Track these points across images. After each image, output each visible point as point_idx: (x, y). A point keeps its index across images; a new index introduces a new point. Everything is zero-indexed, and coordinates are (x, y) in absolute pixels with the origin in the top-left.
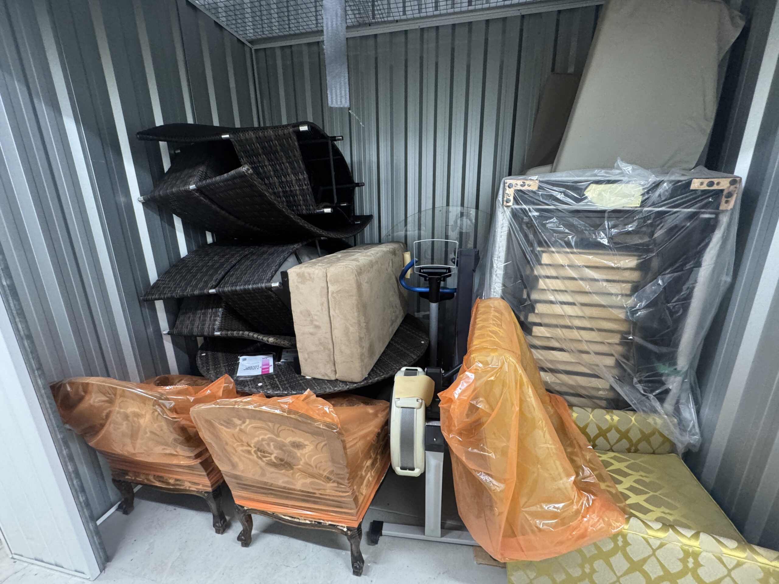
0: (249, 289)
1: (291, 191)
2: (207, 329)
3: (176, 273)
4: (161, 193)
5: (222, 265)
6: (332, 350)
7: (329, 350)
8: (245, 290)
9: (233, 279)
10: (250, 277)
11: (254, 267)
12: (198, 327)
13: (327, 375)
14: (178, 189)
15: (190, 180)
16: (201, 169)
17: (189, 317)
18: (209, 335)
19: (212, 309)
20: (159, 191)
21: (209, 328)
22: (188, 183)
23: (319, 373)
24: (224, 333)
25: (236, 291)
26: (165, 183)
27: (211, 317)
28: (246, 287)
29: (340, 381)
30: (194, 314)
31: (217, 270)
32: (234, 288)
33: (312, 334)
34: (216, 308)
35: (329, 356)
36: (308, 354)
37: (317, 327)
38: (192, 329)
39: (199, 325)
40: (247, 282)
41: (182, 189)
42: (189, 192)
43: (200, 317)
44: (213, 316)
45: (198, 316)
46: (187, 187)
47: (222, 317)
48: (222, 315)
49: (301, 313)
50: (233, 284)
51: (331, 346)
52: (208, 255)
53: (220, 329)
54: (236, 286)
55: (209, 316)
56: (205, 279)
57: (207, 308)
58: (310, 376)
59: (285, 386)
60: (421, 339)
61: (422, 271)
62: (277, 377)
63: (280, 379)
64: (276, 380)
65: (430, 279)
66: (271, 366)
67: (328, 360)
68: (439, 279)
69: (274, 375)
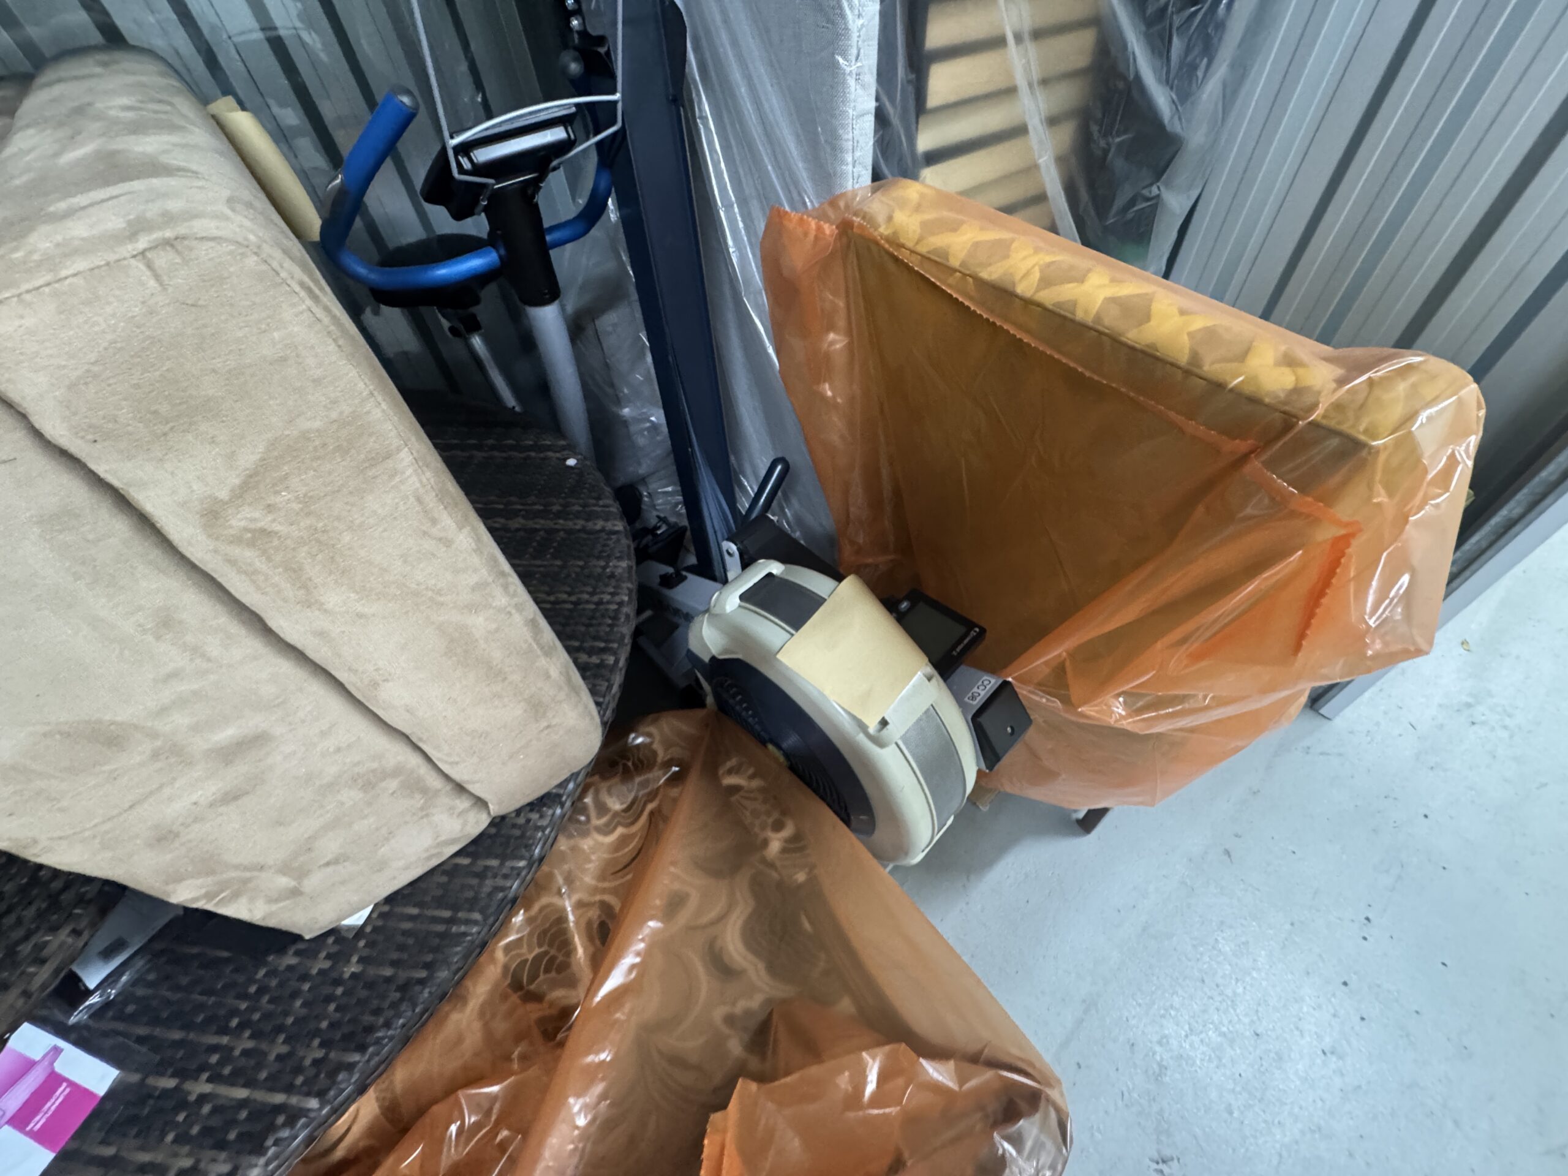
59: (298, 1070)
60: (550, 454)
61: (466, 164)
62: (183, 1074)
63: (221, 1063)
64: (207, 1088)
65: (496, 197)
66: (56, 1051)
67: (418, 801)
68: (534, 185)
69: (151, 1081)
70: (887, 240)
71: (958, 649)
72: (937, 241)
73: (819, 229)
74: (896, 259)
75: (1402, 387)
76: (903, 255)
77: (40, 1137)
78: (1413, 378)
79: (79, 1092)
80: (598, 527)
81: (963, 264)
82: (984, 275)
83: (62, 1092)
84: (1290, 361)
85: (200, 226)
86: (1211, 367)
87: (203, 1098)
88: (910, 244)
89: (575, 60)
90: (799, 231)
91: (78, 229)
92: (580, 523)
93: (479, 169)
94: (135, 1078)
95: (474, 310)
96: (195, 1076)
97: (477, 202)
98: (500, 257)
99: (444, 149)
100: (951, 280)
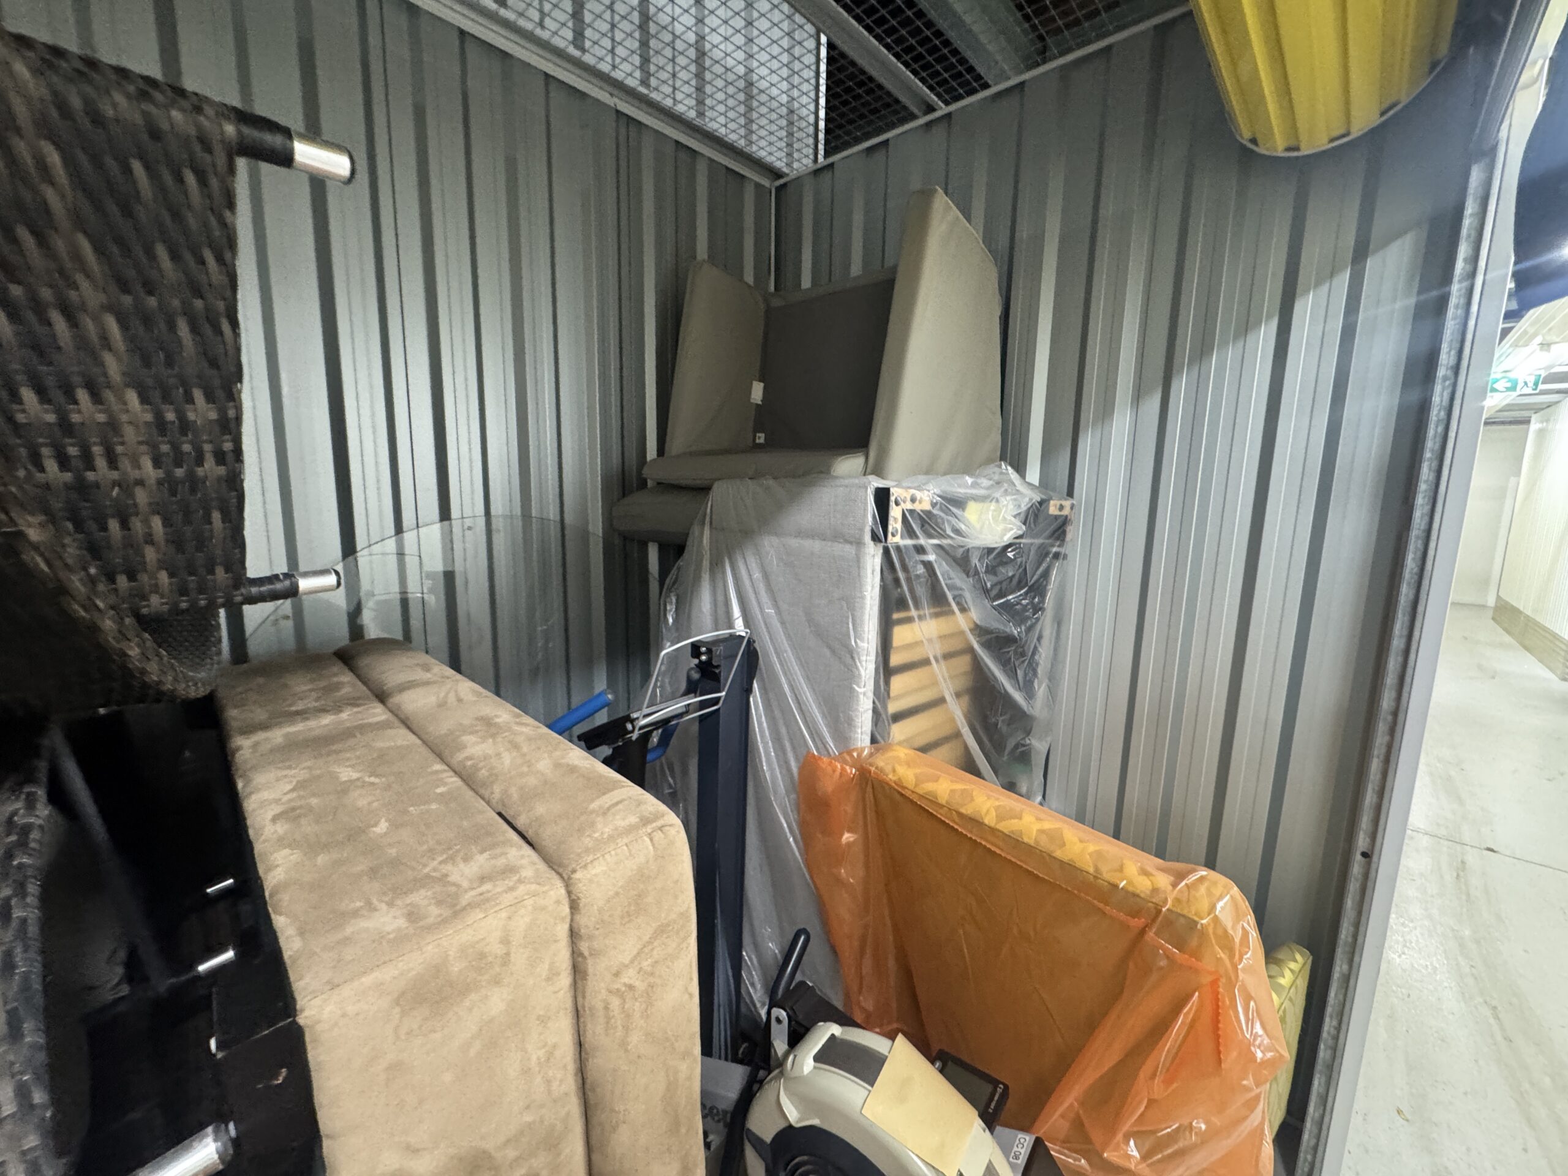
61: (630, 728)
70: (895, 782)
71: (993, 1106)
72: (929, 787)
73: (843, 769)
74: (902, 795)
75: (1203, 889)
76: (908, 794)
78: (1206, 884)
81: (947, 802)
82: (963, 811)
84: (1144, 872)
86: (1108, 875)
88: (911, 787)
89: (696, 672)
90: (829, 769)
100: (941, 811)
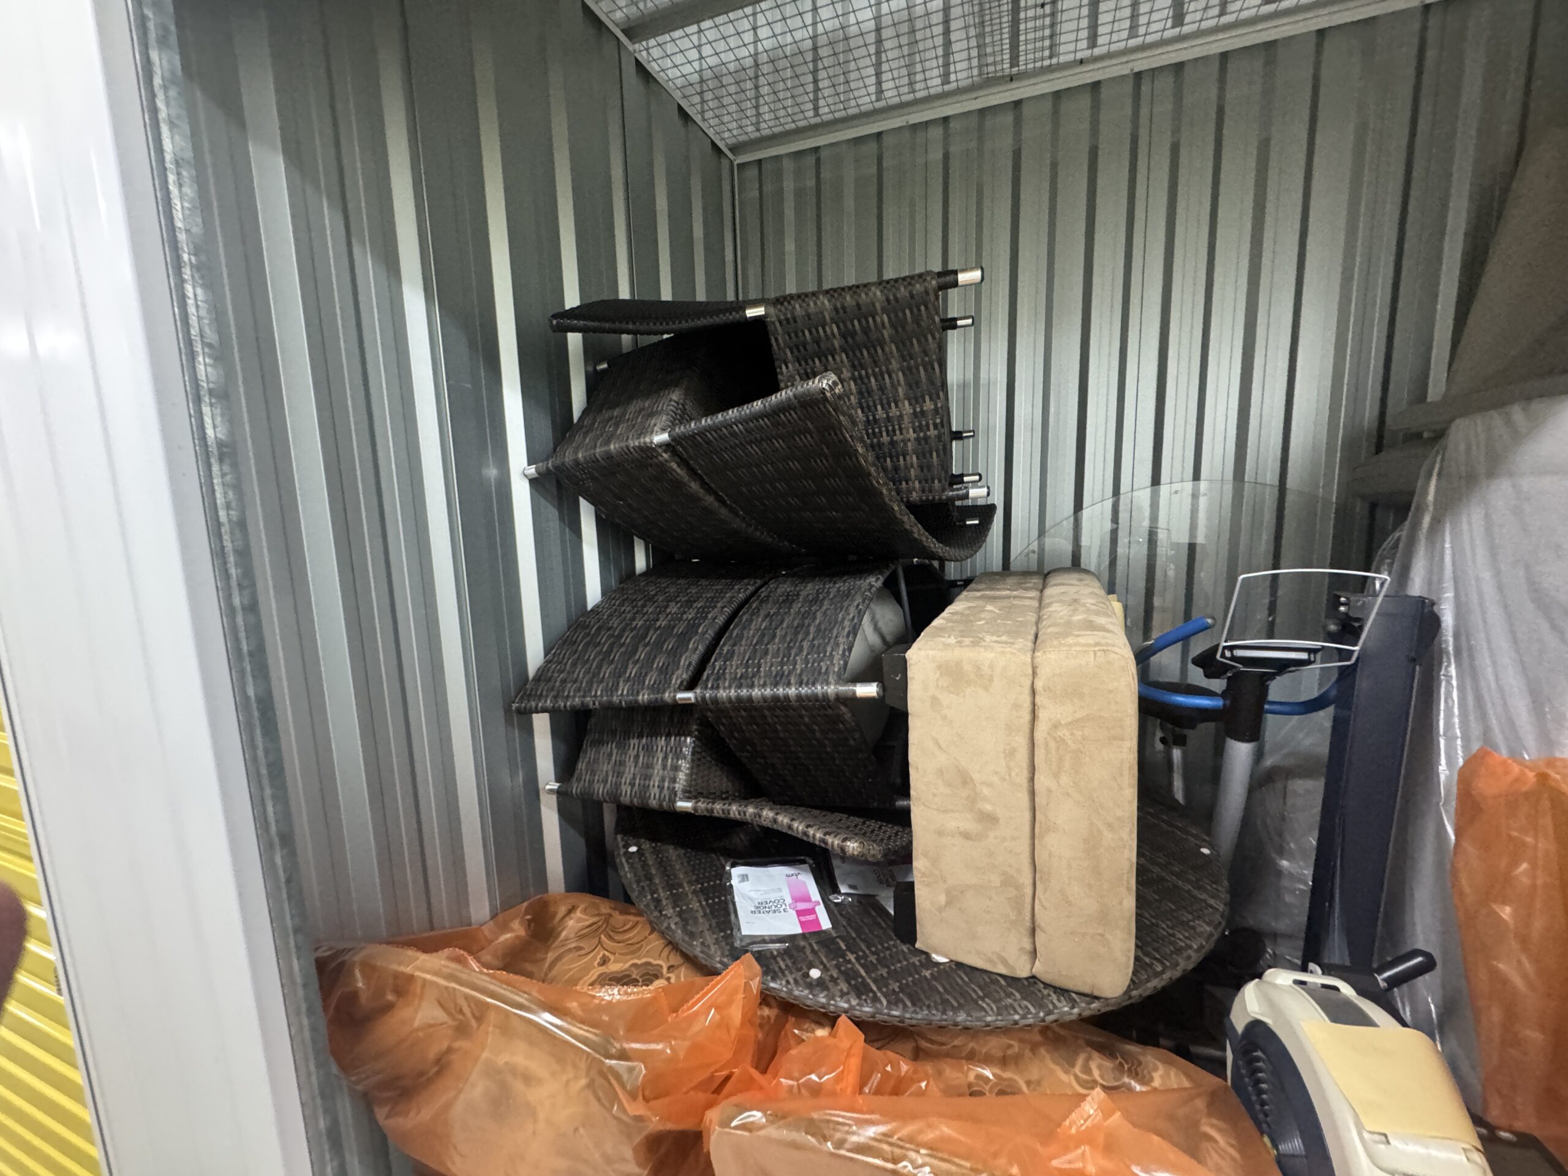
0: (787, 698)
1: (892, 443)
2: (656, 790)
3: (587, 645)
4: (580, 455)
5: (692, 628)
6: (1029, 891)
7: (1019, 887)
8: (776, 699)
9: (735, 667)
10: (782, 664)
11: (784, 637)
12: (632, 785)
13: (1005, 962)
14: (623, 444)
15: (653, 422)
16: (674, 397)
17: (611, 754)
18: (661, 806)
19: (668, 735)
20: (576, 453)
21: (661, 788)
22: (645, 431)
23: (978, 953)
24: (702, 805)
25: (750, 699)
26: (586, 434)
27: (665, 758)
28: (781, 691)
29: (1047, 985)
30: (622, 746)
31: (684, 639)
32: (744, 692)
33: (966, 836)
34: (679, 734)
35: (1017, 903)
36: (948, 892)
37: (989, 819)
38: (618, 785)
39: (634, 778)
40: (779, 679)
41: (633, 443)
42: (648, 451)
43: (637, 756)
44: (670, 756)
45: (632, 753)
46: (647, 440)
47: (693, 761)
48: (693, 754)
49: (940, 772)
50: (739, 682)
51: (1026, 879)
52: (651, 599)
53: (689, 795)
54: (752, 686)
55: (661, 756)
56: (660, 661)
57: (654, 733)
58: (946, 956)
59: (887, 986)
60: (1191, 839)
61: (1228, 654)
62: (849, 948)
63: (862, 957)
64: (853, 960)
65: (1239, 675)
66: (818, 903)
67: (1013, 916)
68: (1272, 677)
69: (839, 940)
77: (802, 924)
79: (817, 921)
80: (1202, 897)
83: (811, 917)
85: (1114, 649)
87: (849, 961)
89: (1334, 624)
90: (1501, 769)
91: (1082, 640)
92: (1188, 887)
93: (1233, 658)
94: (834, 935)
95: (1186, 731)
96: (852, 953)
97: (1225, 673)
98: (1224, 705)
99: (1217, 646)
